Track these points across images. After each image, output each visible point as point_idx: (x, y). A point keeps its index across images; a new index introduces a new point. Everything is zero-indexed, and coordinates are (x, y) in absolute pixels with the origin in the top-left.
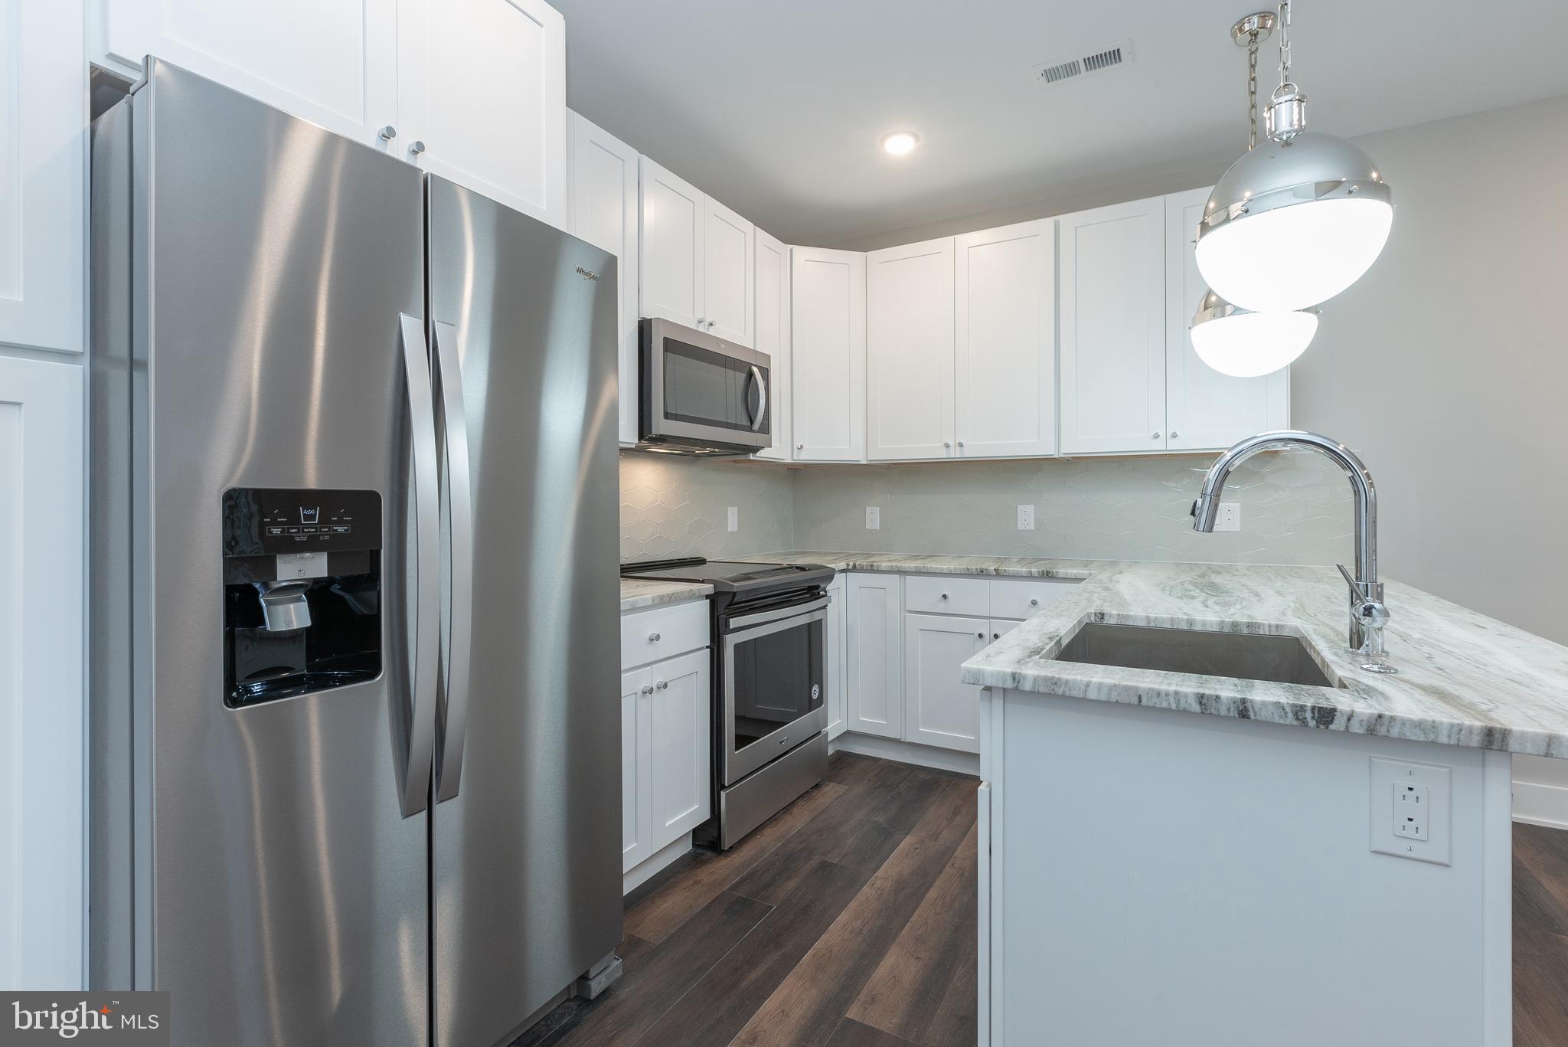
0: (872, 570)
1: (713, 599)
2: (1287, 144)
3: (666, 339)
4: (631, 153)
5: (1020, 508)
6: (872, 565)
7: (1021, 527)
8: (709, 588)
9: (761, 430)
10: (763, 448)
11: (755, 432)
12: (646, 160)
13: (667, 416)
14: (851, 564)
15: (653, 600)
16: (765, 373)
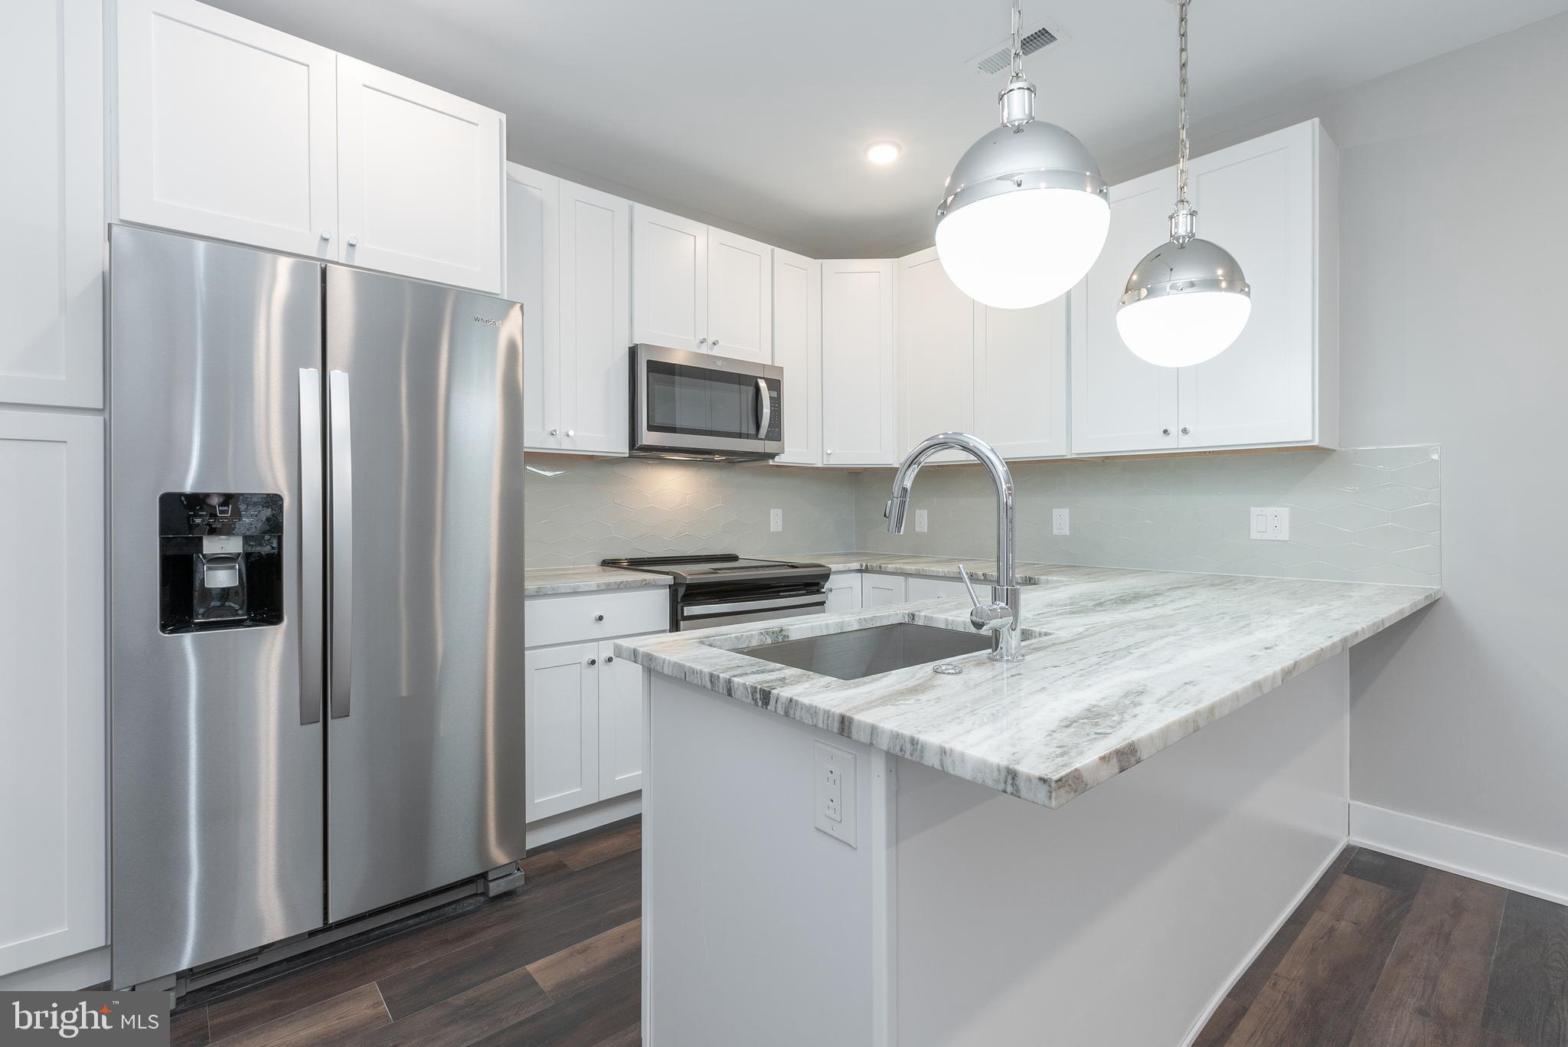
0: (880, 571)
1: (673, 589)
2: (1018, 130)
3: (649, 362)
4: (620, 203)
5: (1056, 511)
6: (880, 567)
7: (1056, 532)
8: (669, 579)
9: (769, 437)
10: (777, 454)
11: (762, 439)
12: (639, 208)
13: (651, 428)
14: (864, 564)
15: (598, 586)
16: (775, 385)
